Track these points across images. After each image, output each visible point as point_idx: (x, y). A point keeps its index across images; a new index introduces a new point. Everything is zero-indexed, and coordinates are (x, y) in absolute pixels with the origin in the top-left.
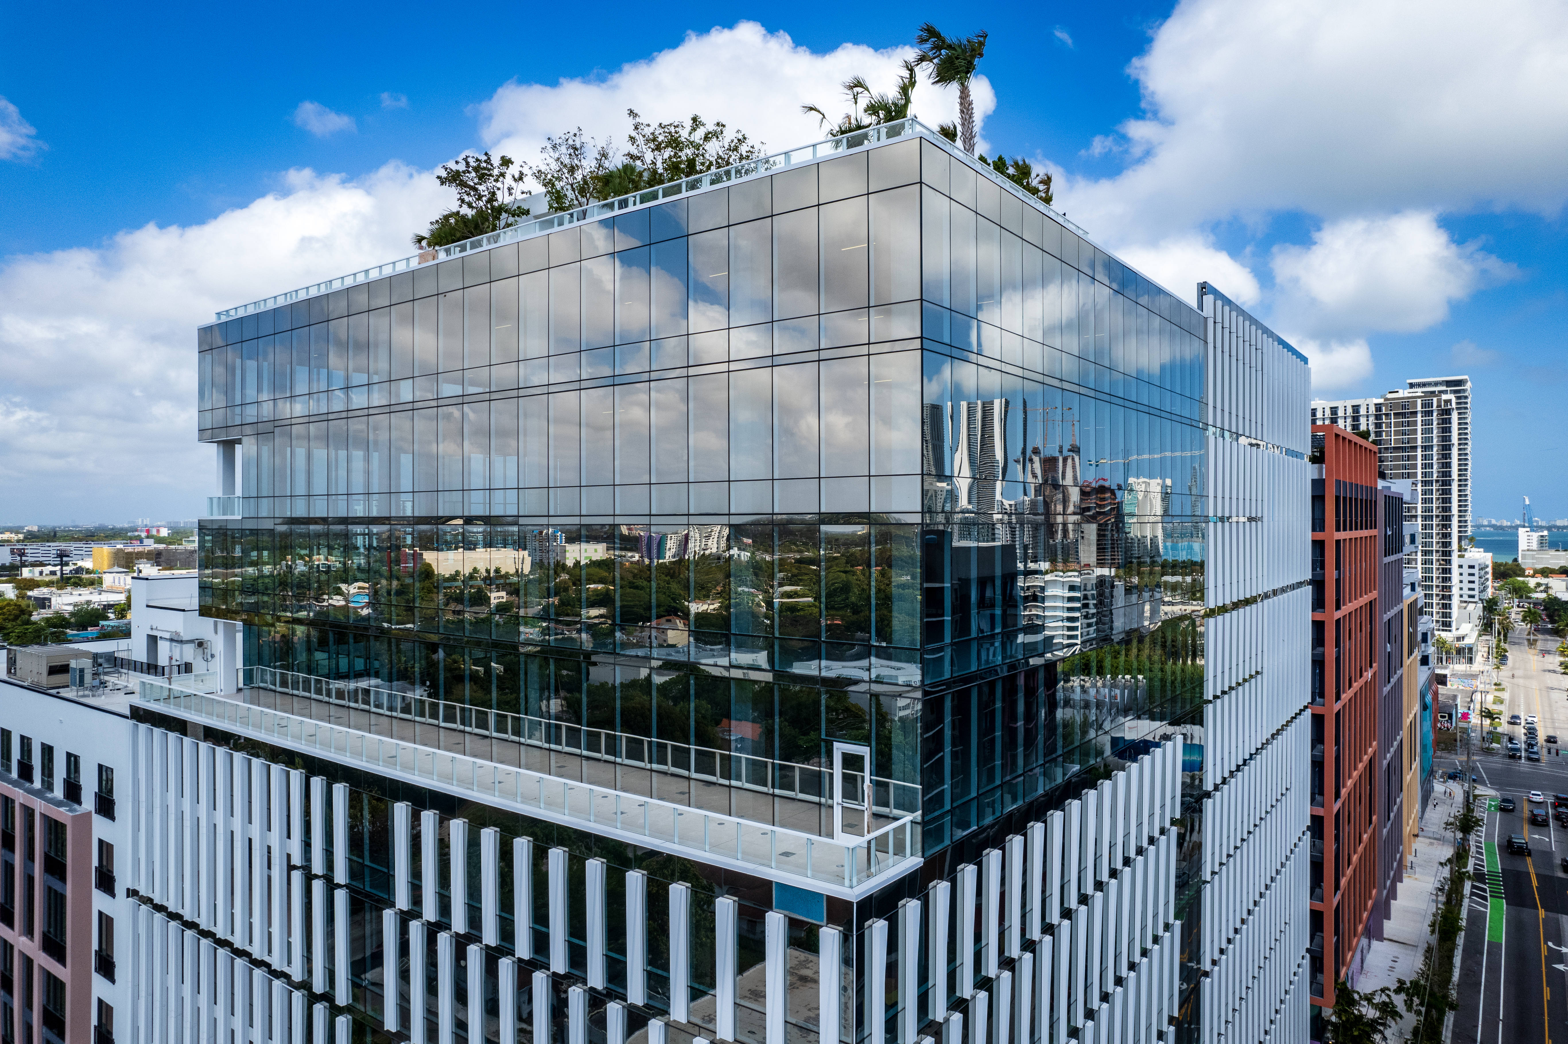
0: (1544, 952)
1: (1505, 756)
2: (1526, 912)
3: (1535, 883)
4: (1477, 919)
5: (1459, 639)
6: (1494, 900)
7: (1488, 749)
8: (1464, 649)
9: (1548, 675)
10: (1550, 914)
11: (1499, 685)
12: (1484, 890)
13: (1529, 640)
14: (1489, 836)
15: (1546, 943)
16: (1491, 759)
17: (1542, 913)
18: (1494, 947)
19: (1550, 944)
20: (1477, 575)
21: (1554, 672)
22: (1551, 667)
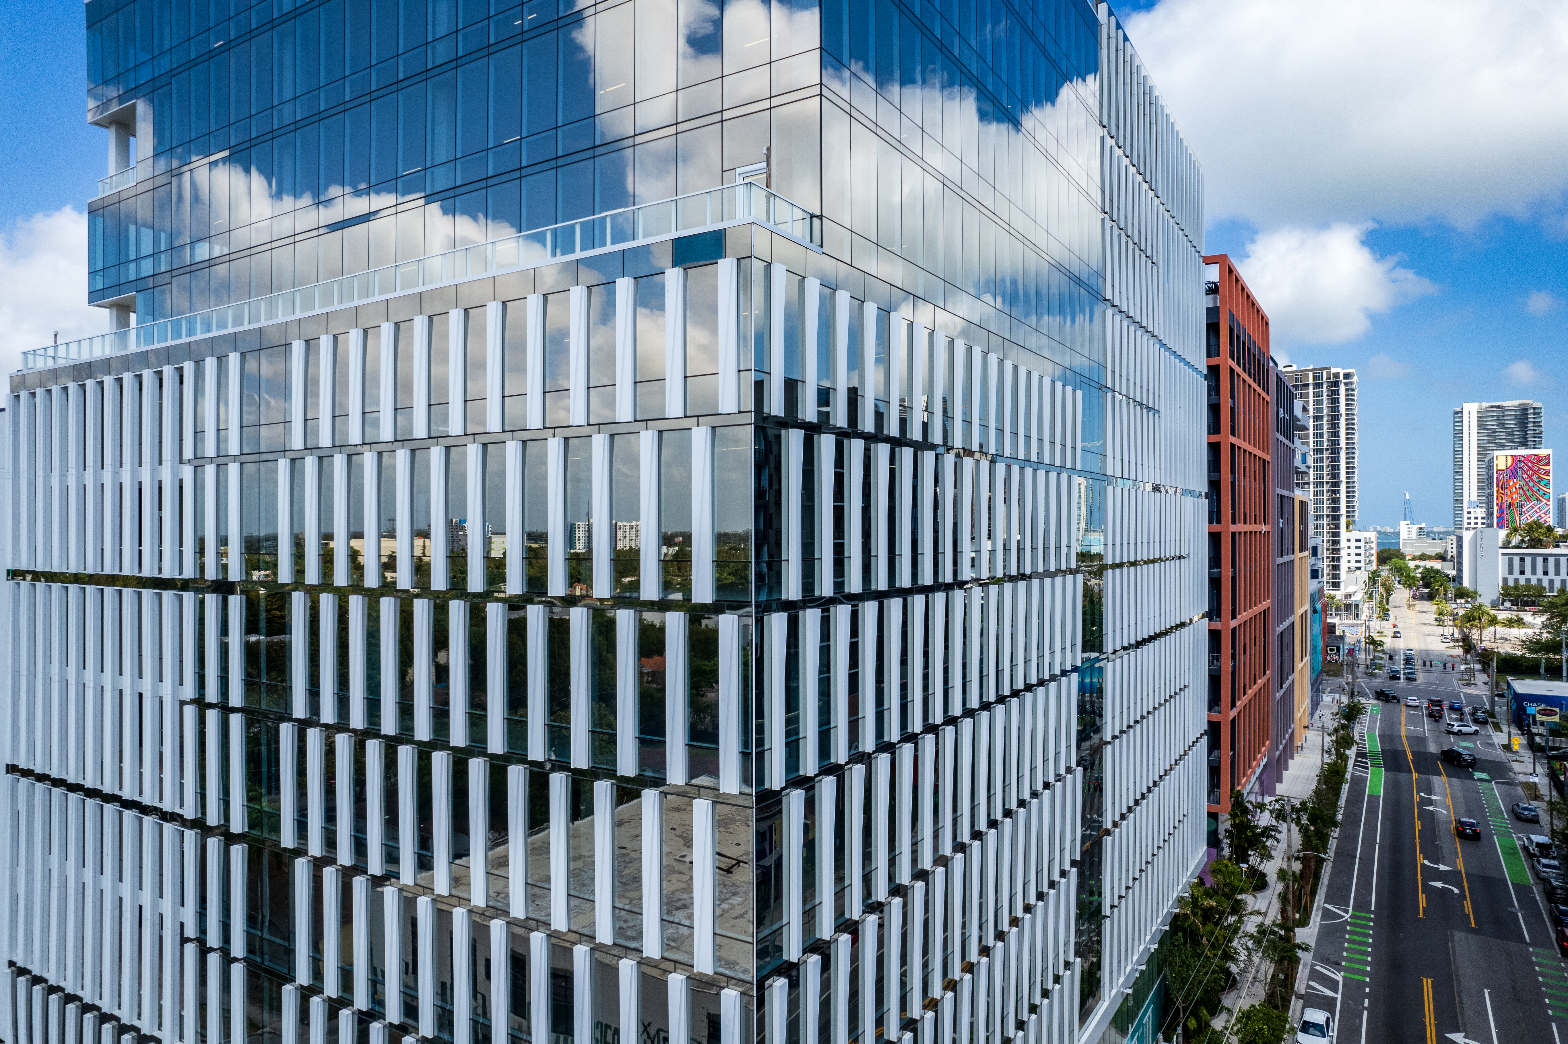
0: (1416, 799)
1: (1386, 678)
2: (1402, 776)
3: (1410, 756)
4: (1358, 784)
5: (1346, 597)
6: (1374, 769)
7: (1372, 673)
8: (1351, 605)
9: (1424, 627)
10: (1423, 776)
11: (1382, 632)
12: (1367, 763)
13: (1408, 605)
14: (1371, 729)
15: (1418, 793)
16: (1373, 680)
17: (1415, 776)
18: (1374, 799)
19: (1422, 794)
20: (1363, 548)
21: (1430, 624)
22: (1427, 622)
